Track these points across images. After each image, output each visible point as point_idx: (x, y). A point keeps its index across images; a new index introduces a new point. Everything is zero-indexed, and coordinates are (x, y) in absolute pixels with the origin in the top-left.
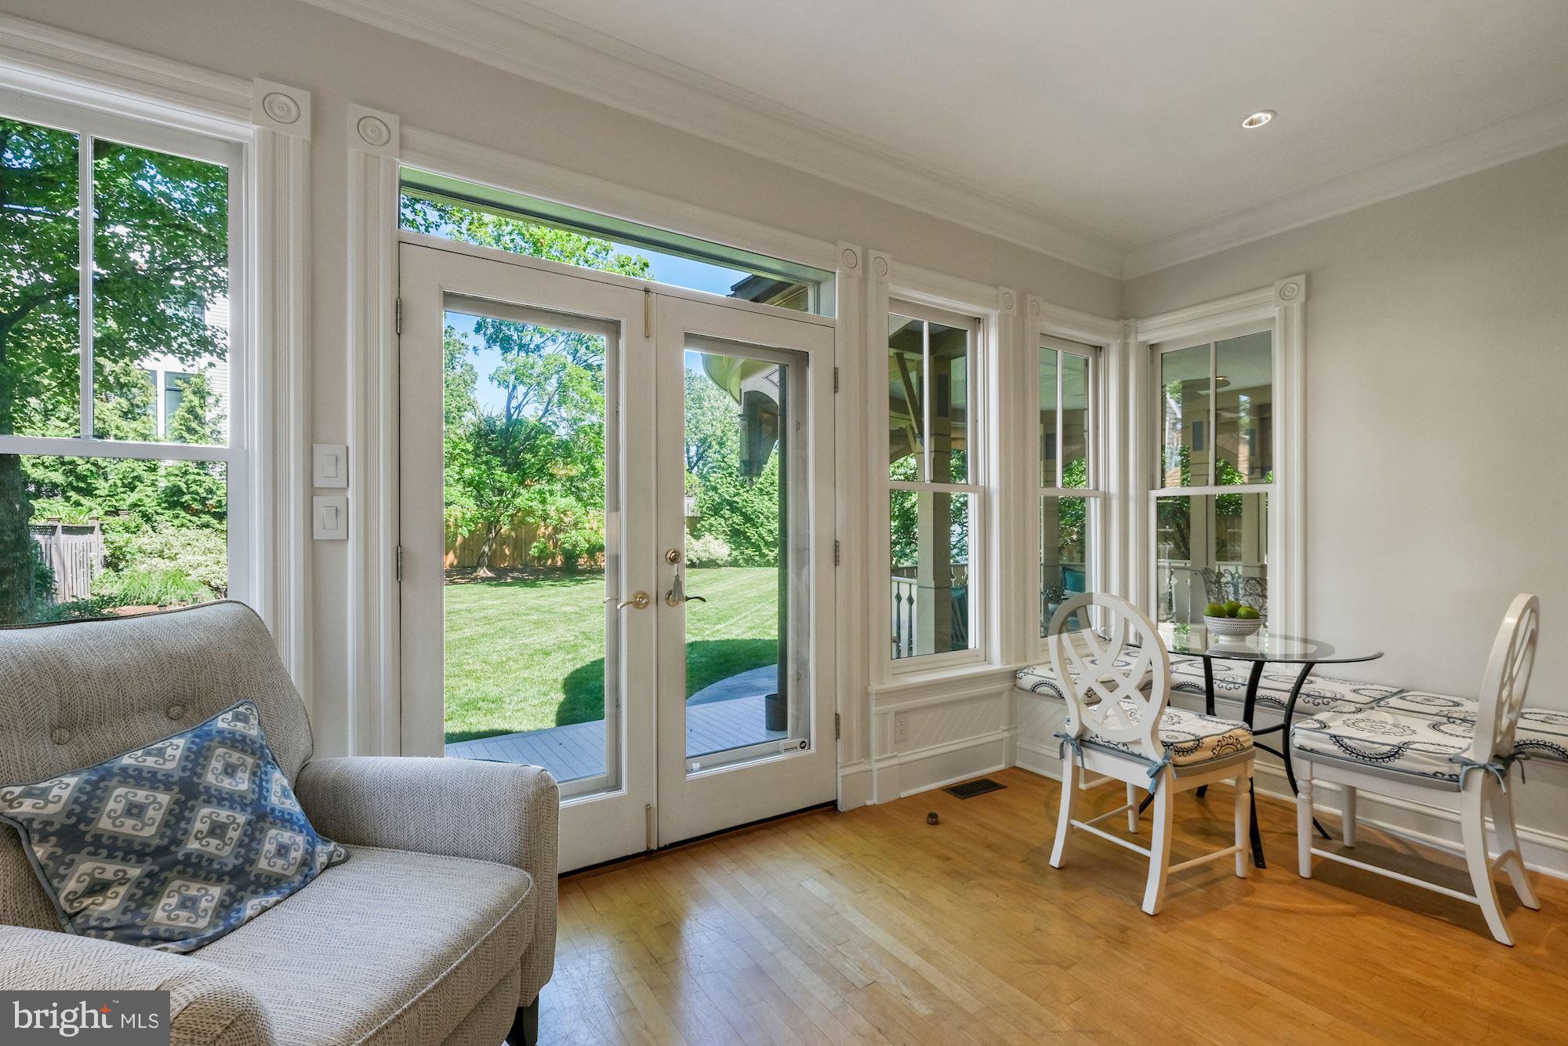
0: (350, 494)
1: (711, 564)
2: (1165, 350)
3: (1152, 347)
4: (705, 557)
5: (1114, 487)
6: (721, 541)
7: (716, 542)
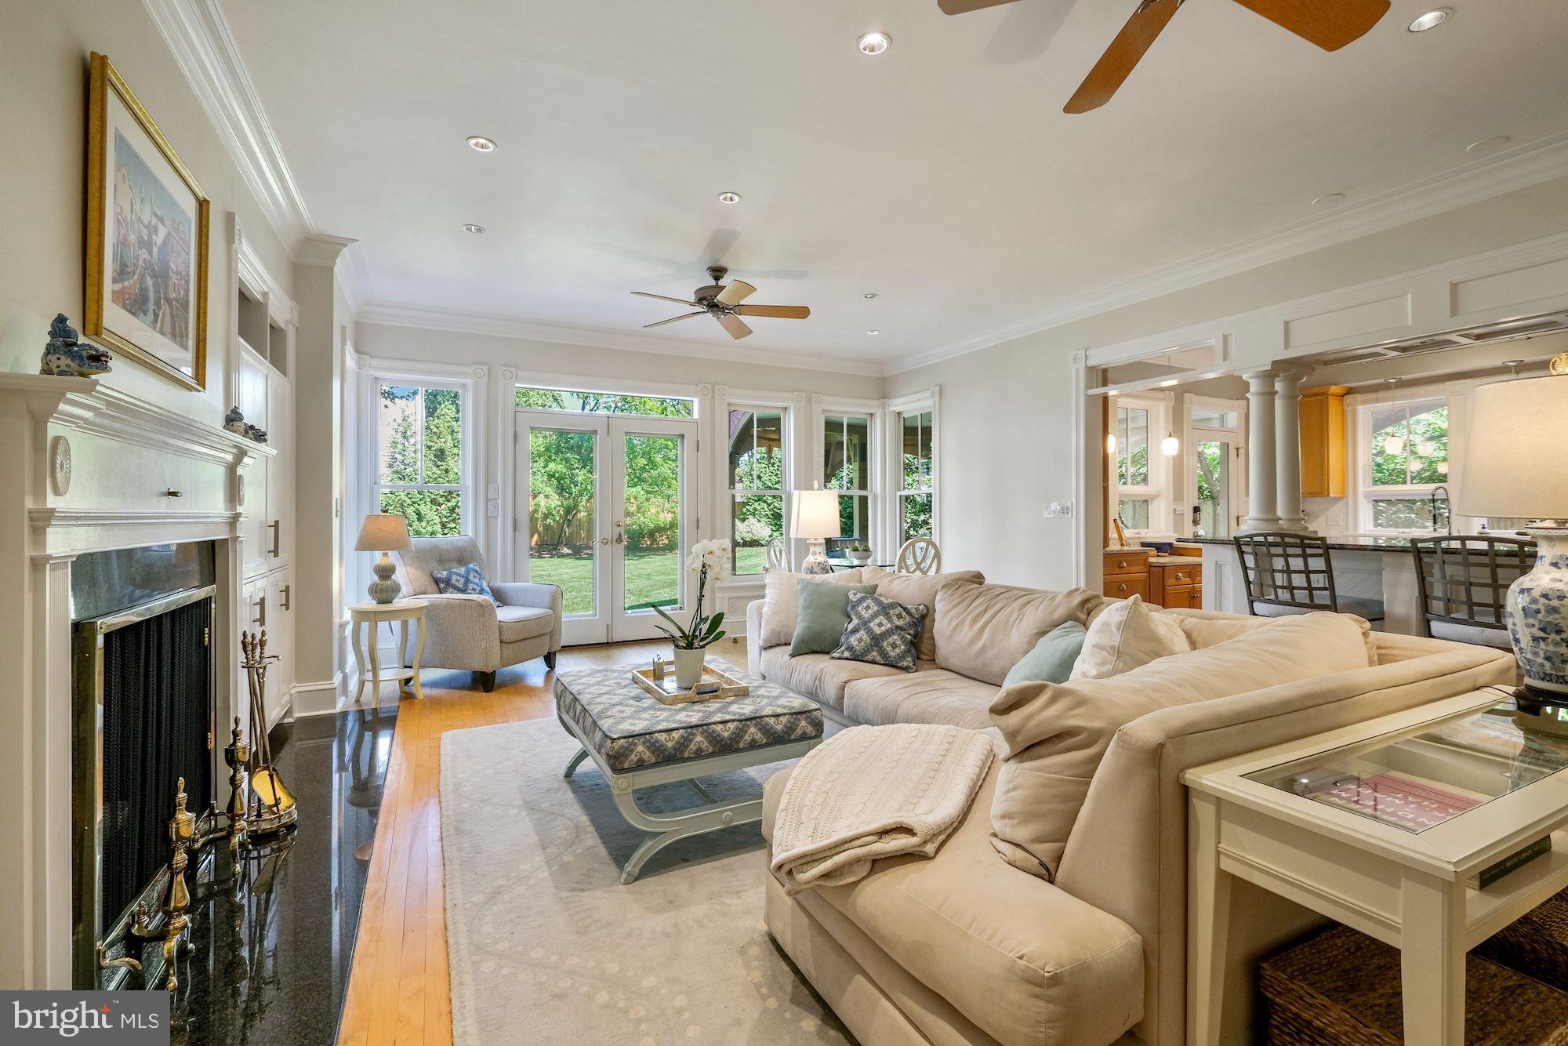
0: (499, 501)
1: (754, 543)
2: (906, 416)
3: (899, 414)
4: (748, 537)
5: (879, 490)
6: (763, 524)
7: (758, 524)
